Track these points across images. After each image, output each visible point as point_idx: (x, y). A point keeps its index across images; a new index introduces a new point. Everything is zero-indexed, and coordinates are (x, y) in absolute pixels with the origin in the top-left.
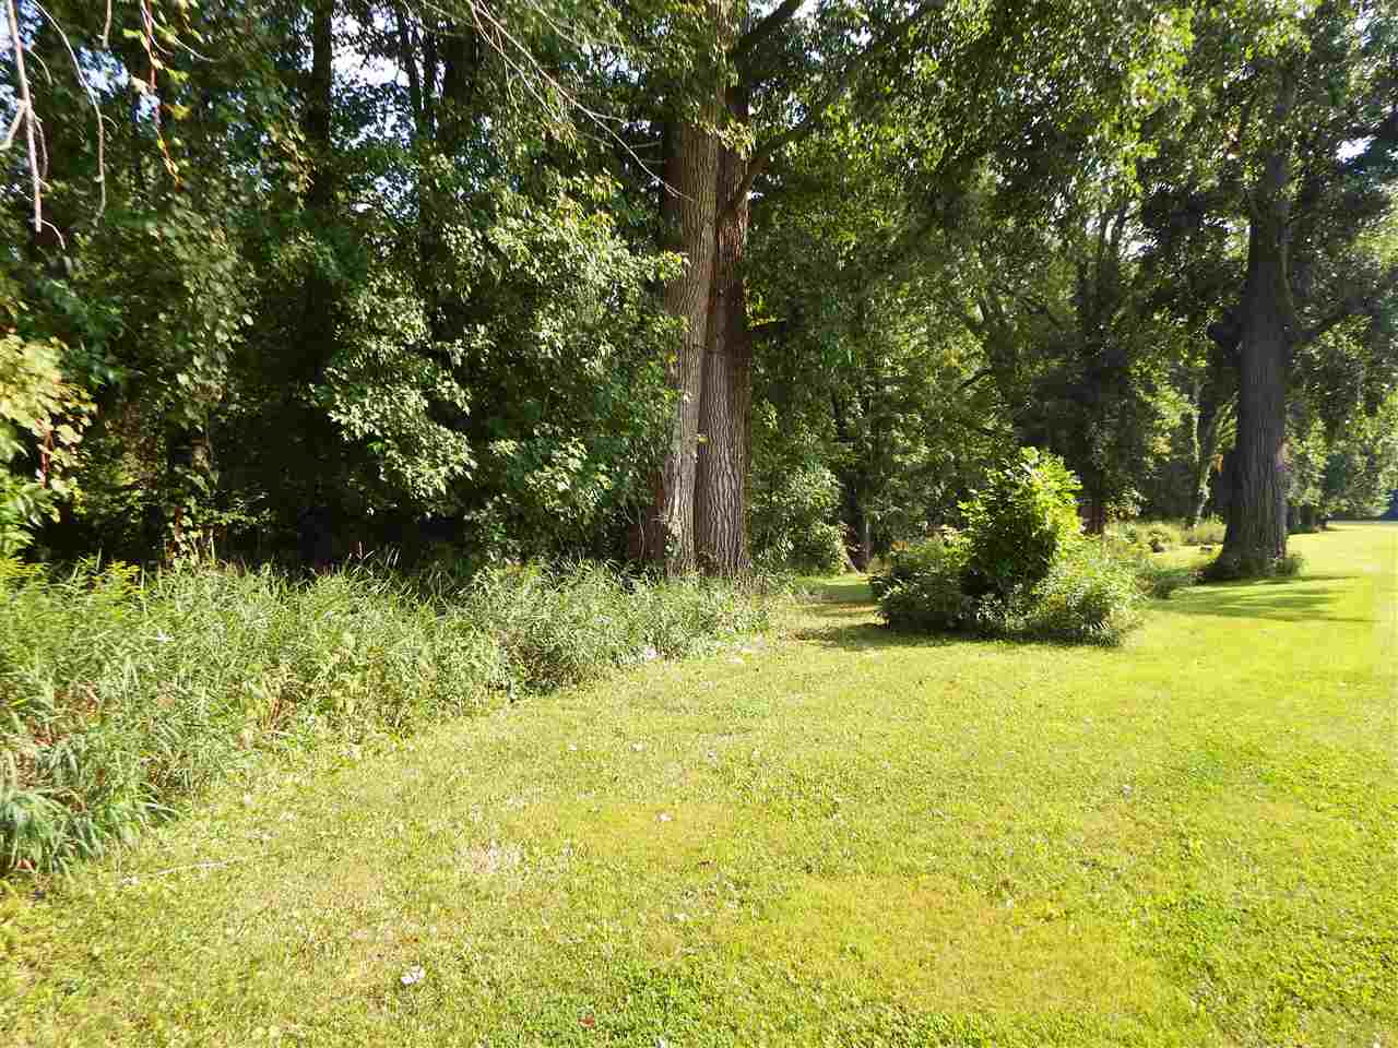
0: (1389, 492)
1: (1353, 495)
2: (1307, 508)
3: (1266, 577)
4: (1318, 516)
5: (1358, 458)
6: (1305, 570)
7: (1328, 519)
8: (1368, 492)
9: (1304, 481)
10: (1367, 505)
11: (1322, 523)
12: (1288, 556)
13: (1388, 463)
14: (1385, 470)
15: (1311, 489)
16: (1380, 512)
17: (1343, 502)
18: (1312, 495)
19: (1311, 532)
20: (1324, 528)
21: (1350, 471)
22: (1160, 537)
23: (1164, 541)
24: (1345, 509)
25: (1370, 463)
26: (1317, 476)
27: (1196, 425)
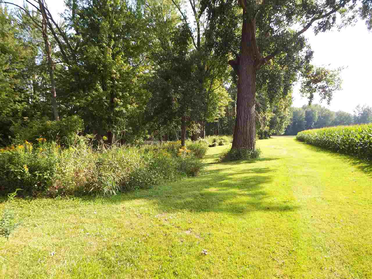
0: (285, 128)
1: (277, 129)
2: (266, 132)
3: (246, 159)
4: (268, 134)
5: (278, 119)
6: (261, 156)
7: (271, 135)
8: (280, 128)
9: (265, 125)
10: (280, 132)
11: (269, 136)
12: (255, 150)
13: (285, 120)
14: (284, 122)
15: (266, 127)
16: (283, 134)
17: (274, 131)
18: (267, 128)
19: (266, 139)
20: (270, 138)
21: (276, 122)
22: (223, 141)
23: (224, 142)
24: (275, 132)
25: (281, 121)
26: (268, 123)
27: (236, 107)
